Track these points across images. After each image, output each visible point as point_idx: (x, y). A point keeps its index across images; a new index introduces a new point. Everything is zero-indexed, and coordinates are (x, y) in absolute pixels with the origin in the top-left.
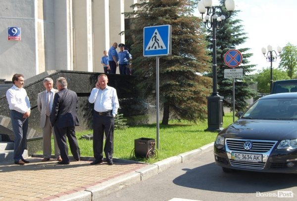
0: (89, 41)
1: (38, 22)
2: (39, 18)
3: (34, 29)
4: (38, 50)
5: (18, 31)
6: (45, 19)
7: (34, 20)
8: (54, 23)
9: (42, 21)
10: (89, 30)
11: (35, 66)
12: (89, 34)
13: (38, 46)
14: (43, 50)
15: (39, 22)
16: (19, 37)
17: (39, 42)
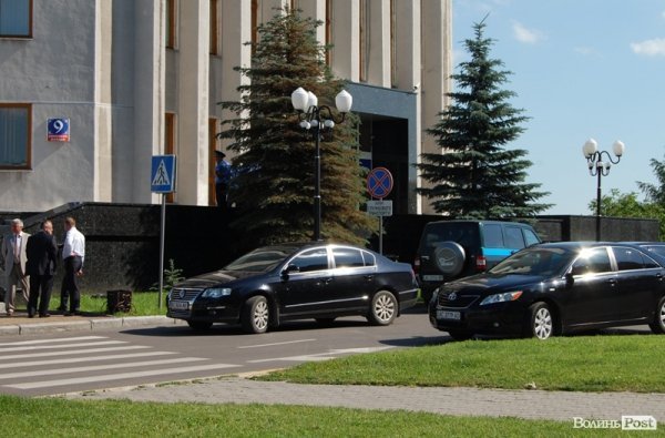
0: (202, 136)
1: (101, 109)
2: (102, 101)
3: (93, 122)
4: (99, 158)
5: (65, 124)
6: (114, 102)
7: (93, 106)
8: (133, 107)
9: (108, 107)
10: (203, 116)
11: (92, 186)
12: (202, 123)
13: (100, 150)
14: (108, 157)
15: (103, 107)
16: (67, 135)
17: (101, 145)
